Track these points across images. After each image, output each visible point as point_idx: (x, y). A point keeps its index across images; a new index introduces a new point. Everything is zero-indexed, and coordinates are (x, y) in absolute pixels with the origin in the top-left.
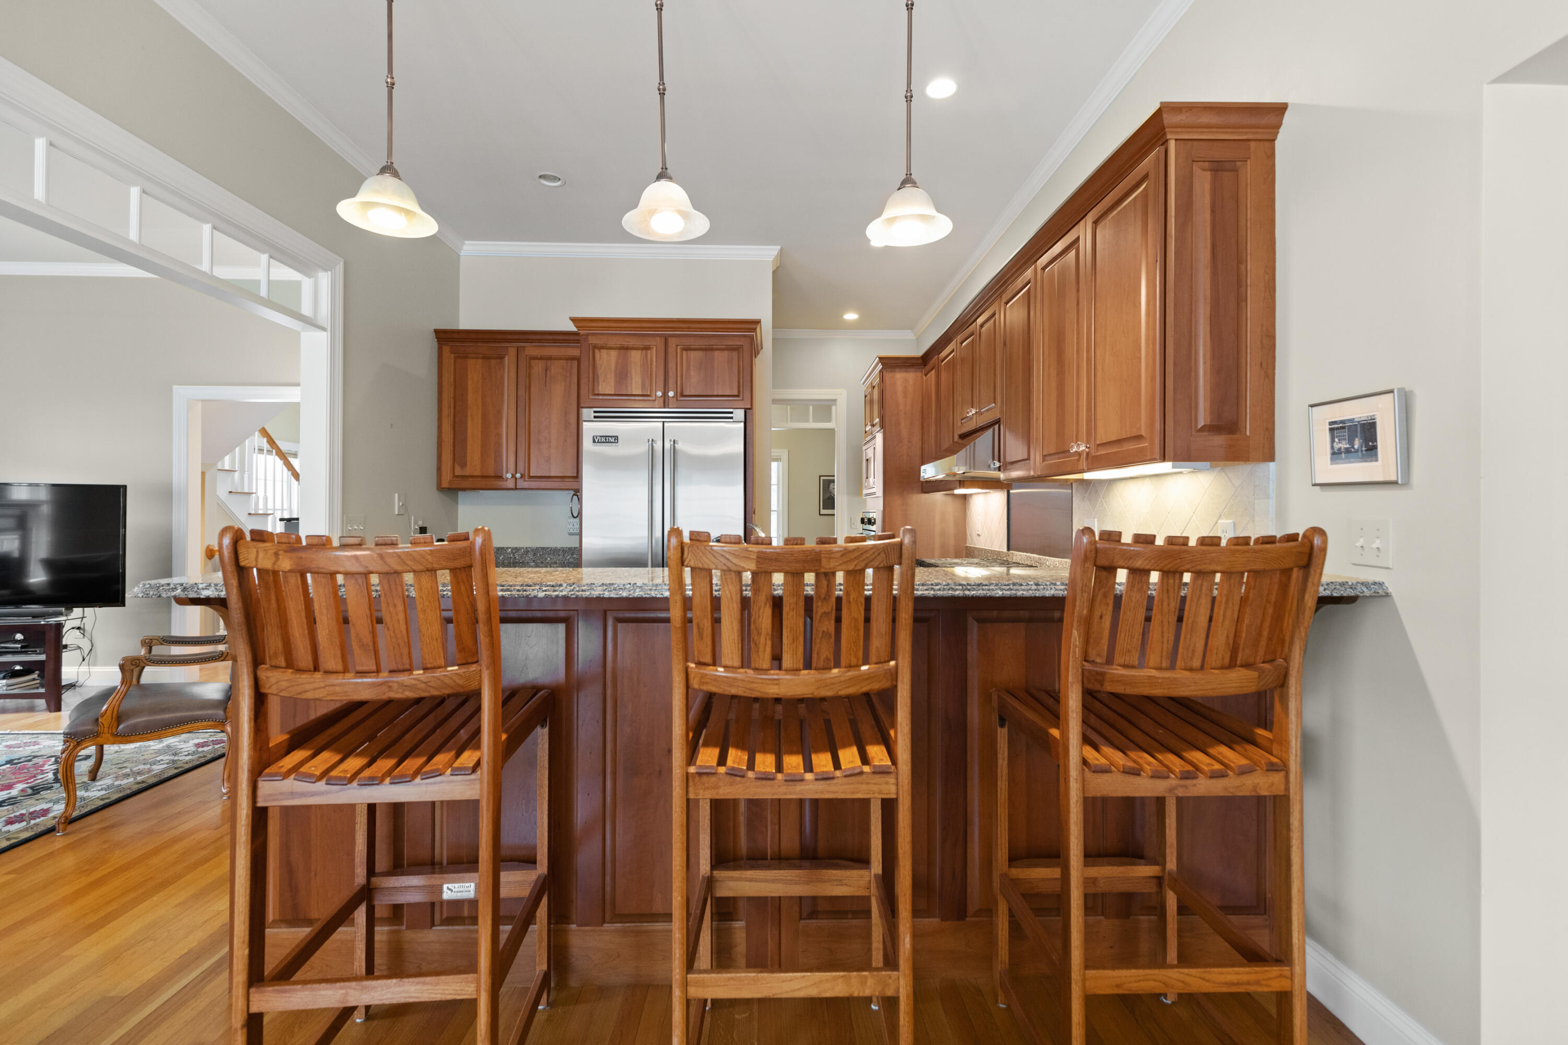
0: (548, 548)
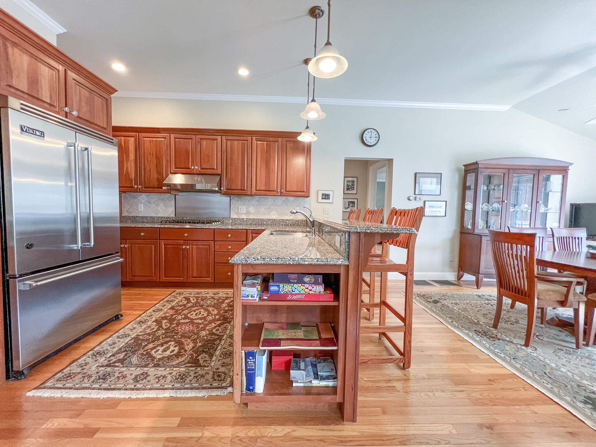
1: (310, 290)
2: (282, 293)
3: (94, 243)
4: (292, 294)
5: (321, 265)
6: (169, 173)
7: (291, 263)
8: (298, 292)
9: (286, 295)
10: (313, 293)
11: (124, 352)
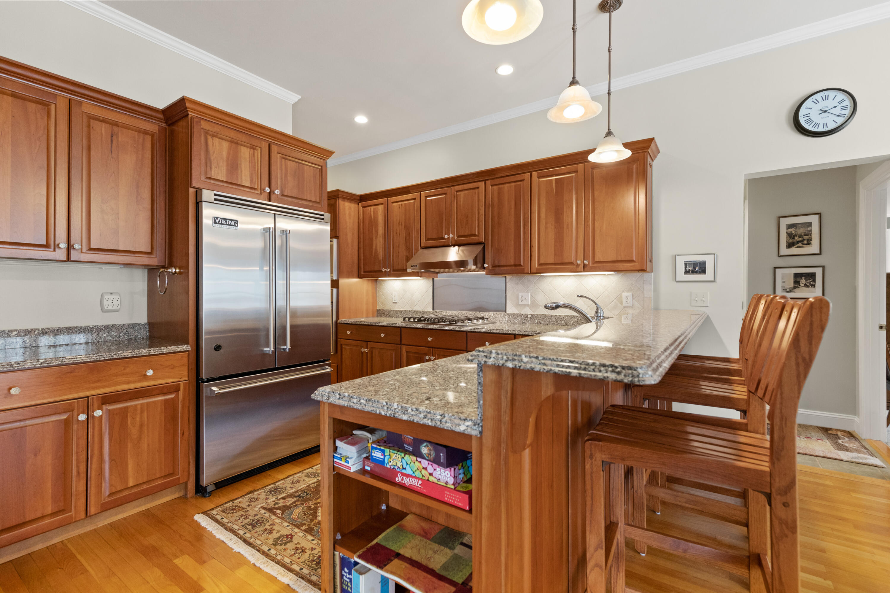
0: (77, 327)
1: (431, 474)
2: (388, 466)
3: (291, 346)
4: (403, 474)
5: (429, 426)
6: (420, 248)
7: (383, 413)
8: (410, 473)
9: (394, 472)
10: (435, 481)
11: (297, 497)
